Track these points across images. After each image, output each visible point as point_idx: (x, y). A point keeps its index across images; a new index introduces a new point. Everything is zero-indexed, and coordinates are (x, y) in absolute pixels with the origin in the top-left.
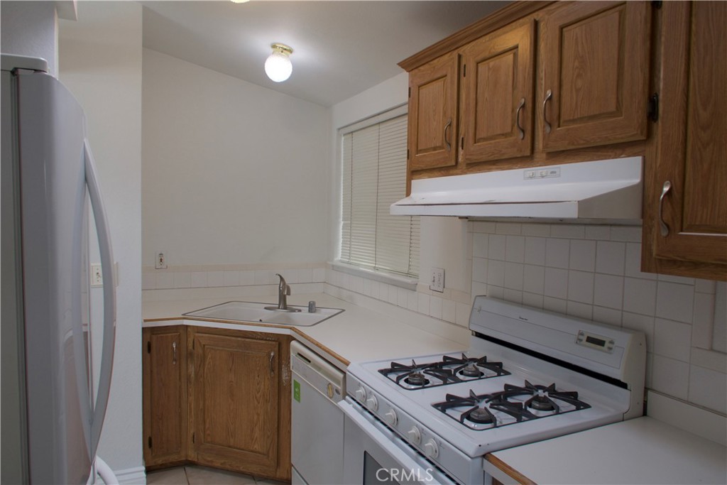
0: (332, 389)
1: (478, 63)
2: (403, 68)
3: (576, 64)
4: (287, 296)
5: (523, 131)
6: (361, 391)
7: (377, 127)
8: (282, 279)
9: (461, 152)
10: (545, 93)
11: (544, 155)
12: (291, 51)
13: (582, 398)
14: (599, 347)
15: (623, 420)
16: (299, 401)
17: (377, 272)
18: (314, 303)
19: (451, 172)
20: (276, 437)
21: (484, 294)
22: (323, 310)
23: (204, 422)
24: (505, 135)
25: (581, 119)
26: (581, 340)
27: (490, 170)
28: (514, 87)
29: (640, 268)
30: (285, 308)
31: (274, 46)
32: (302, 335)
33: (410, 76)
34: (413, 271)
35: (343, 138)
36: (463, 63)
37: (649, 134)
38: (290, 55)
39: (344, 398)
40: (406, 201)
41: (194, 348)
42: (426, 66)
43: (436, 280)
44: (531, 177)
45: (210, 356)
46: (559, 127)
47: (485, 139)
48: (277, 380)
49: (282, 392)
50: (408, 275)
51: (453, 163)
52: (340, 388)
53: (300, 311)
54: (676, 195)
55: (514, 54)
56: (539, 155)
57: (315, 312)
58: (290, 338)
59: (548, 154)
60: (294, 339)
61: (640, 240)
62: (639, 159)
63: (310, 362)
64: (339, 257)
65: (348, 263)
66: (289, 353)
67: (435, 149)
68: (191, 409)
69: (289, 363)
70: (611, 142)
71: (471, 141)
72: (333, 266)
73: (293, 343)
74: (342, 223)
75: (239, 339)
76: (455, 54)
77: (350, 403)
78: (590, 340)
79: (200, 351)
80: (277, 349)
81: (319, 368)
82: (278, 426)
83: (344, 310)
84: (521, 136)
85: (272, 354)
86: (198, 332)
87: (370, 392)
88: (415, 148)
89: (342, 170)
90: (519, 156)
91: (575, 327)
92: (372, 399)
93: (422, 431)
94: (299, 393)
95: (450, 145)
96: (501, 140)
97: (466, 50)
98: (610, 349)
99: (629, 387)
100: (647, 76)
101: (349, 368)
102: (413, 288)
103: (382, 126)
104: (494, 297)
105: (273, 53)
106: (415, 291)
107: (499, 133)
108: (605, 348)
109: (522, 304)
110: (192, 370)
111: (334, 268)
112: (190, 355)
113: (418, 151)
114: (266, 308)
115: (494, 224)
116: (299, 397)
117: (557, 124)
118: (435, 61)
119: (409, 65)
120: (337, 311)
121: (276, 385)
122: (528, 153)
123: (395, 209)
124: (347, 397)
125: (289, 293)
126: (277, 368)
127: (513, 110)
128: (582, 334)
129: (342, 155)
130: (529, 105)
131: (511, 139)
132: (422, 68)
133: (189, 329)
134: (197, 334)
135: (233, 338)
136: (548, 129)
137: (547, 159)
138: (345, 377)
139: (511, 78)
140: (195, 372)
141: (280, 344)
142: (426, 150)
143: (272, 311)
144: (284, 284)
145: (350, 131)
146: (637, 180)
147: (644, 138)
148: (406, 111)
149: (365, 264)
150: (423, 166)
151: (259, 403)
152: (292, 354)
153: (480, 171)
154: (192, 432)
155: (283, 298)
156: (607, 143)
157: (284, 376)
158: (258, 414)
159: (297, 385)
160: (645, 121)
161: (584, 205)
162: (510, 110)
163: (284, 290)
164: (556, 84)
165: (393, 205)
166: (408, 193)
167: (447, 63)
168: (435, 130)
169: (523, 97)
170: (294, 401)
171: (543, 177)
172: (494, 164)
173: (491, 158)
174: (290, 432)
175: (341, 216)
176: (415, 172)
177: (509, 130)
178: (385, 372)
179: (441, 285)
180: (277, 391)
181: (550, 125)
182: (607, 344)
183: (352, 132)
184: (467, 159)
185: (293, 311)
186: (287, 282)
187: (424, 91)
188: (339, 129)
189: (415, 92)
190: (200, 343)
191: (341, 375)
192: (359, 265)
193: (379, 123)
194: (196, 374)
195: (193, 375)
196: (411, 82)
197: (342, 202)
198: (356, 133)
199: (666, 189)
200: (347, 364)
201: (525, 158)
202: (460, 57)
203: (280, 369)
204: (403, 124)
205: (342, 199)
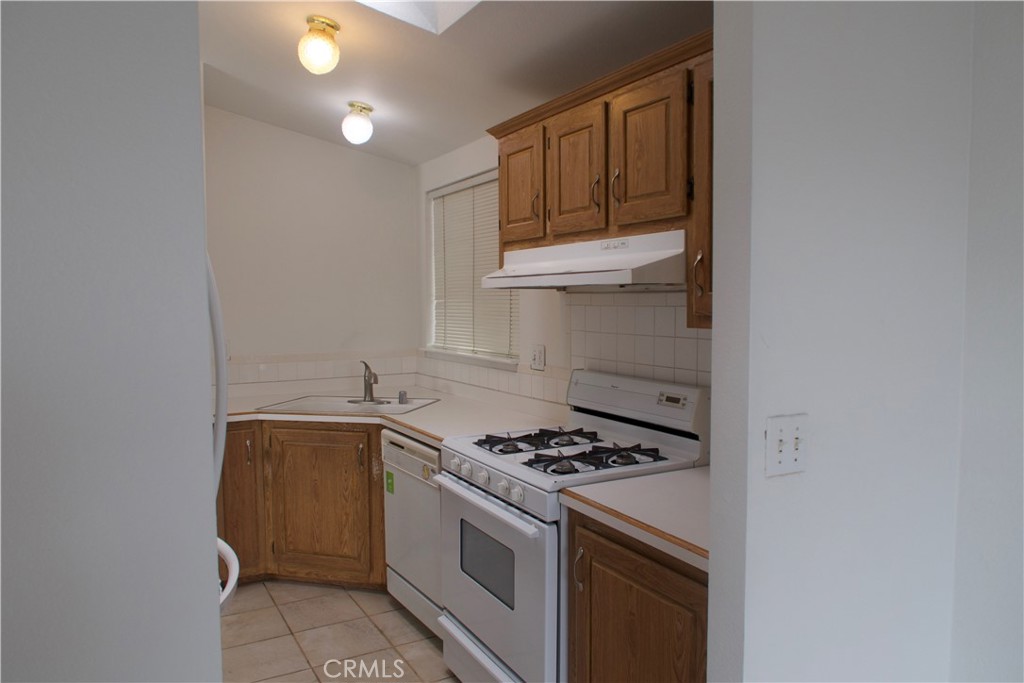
0: (428, 470)
1: (560, 137)
2: (493, 135)
3: (637, 147)
4: (374, 385)
5: (598, 205)
6: (456, 460)
7: (471, 191)
8: (367, 366)
9: (548, 224)
10: (615, 172)
11: (616, 228)
12: (370, 110)
13: (661, 454)
14: (675, 404)
15: (694, 467)
16: (392, 492)
17: (476, 355)
18: (405, 393)
19: (540, 243)
20: (368, 538)
21: (582, 367)
22: (415, 401)
23: (285, 529)
24: (584, 208)
25: (642, 196)
26: (661, 401)
27: (573, 241)
28: (590, 164)
29: (686, 324)
30: (372, 400)
31: (351, 105)
32: (394, 421)
33: (501, 144)
34: (514, 352)
35: (433, 203)
36: (548, 136)
37: (689, 210)
38: (370, 114)
39: (440, 473)
40: (499, 273)
41: (270, 445)
42: (515, 135)
43: (537, 357)
44: (606, 248)
45: (290, 453)
46: (626, 202)
47: (569, 212)
48: (366, 475)
49: (373, 488)
50: (509, 356)
51: (542, 235)
52: (435, 467)
53: (389, 403)
54: (706, 262)
55: (590, 132)
56: (613, 228)
57: (406, 403)
58: (381, 427)
59: (620, 226)
60: (385, 427)
61: (685, 304)
62: (682, 232)
63: (403, 448)
64: (432, 342)
65: (443, 348)
66: (379, 444)
67: (525, 220)
68: (269, 515)
69: (380, 455)
70: (664, 217)
71: (556, 213)
72: (426, 352)
73: (384, 432)
74: (435, 302)
75: (323, 432)
76: (541, 124)
77: (446, 476)
78: (670, 399)
79: (279, 449)
80: (365, 440)
81: (413, 451)
82: (370, 527)
83: (439, 400)
84: (597, 210)
85: (361, 446)
86: (275, 428)
87: (465, 460)
88: (505, 219)
89: (433, 240)
90: (596, 227)
91: (657, 389)
92: (466, 466)
93: (509, 481)
94: (392, 484)
95: (538, 216)
96: (581, 213)
97: (550, 122)
98: (684, 405)
99: (700, 438)
100: (685, 161)
101: (443, 443)
102: (513, 369)
103: (477, 190)
104: (592, 370)
105: (351, 112)
106: (516, 372)
107: (580, 205)
108: (680, 405)
109: (617, 374)
110: (269, 470)
111: (427, 354)
112: (267, 455)
113: (509, 223)
114: (349, 402)
115: (589, 295)
116: (393, 489)
117: (623, 200)
118: (523, 130)
119: (498, 131)
120: (431, 401)
121: (366, 481)
122: (603, 226)
123: (487, 283)
124: (443, 472)
125: (376, 382)
126: (367, 460)
127: (590, 186)
128: (662, 395)
129: (433, 223)
130: (603, 181)
131: (590, 212)
132: (510, 136)
133: (264, 425)
134: (274, 430)
135: (315, 432)
136: (617, 204)
137: (619, 231)
138: (440, 455)
139: (587, 155)
140: (273, 473)
141: (369, 435)
142: (516, 221)
143: (357, 405)
144: (370, 372)
145: (442, 195)
146: (681, 250)
147: (684, 214)
148: (497, 177)
149: (464, 348)
150: (513, 238)
151: (347, 501)
152: (384, 443)
153: (565, 242)
154: (271, 541)
155: (369, 389)
156: (660, 218)
157: (375, 470)
158: (347, 514)
159: (390, 476)
160: (685, 199)
161: (637, 272)
162: (587, 186)
163: (370, 379)
164: (622, 164)
165: (484, 278)
166: (501, 266)
167: (532, 134)
168: (524, 202)
169: (598, 172)
170: (386, 494)
171: (615, 247)
172: (577, 236)
173: (574, 230)
174: (383, 532)
175: (434, 294)
176: (506, 244)
177: (588, 204)
178: (480, 443)
179: (542, 363)
180: (367, 487)
181: (619, 201)
182: (682, 401)
183: (443, 196)
184: (554, 231)
185: (382, 403)
186: (373, 371)
187: (512, 160)
188: (428, 193)
189: (504, 160)
190: (278, 439)
191: (436, 453)
192: (456, 349)
193: (473, 187)
194: (275, 475)
195: (270, 477)
196: (501, 150)
197: (434, 277)
198: (448, 197)
199: (699, 257)
200: (441, 440)
201: (601, 231)
202: (545, 128)
203: (370, 462)
204: (495, 188)
205: (434, 274)
